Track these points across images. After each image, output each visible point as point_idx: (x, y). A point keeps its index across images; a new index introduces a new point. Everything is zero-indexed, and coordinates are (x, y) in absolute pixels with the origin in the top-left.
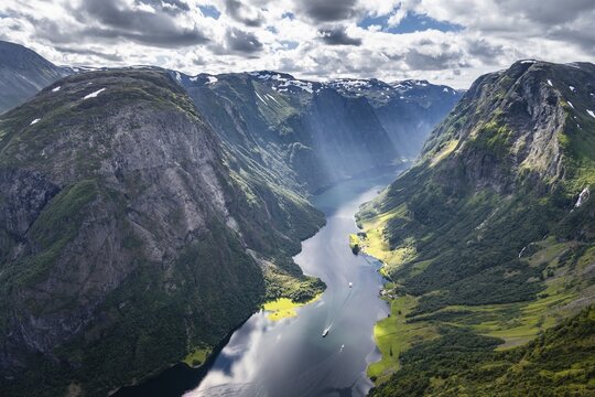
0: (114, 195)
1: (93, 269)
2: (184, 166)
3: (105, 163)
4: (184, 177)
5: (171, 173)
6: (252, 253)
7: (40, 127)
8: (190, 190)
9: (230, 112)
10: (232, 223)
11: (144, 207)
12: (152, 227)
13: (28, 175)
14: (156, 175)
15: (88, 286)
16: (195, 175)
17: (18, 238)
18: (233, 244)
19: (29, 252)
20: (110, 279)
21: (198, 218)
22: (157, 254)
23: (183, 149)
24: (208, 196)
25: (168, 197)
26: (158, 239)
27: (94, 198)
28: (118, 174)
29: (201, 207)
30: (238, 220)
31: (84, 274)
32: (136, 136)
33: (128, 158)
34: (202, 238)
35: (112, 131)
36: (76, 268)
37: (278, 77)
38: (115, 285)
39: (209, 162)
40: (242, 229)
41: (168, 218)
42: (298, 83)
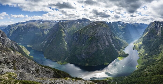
0: (96, 39)
1: (92, 49)
2: (106, 35)
3: (95, 34)
4: (106, 37)
5: (104, 36)
6: (116, 50)
7: (88, 29)
8: (107, 39)
9: (114, 27)
10: (113, 45)
11: (100, 41)
12: (101, 44)
13: (86, 35)
14: (102, 37)
15: (91, 51)
16: (108, 37)
17: (83, 43)
18: (113, 48)
19: (84, 45)
20: (94, 51)
21: (108, 44)
22: (101, 48)
23: (106, 33)
24: (110, 40)
25: (104, 40)
26: (101, 46)
27: (93, 39)
28: (97, 36)
29: (108, 42)
30: (114, 44)
31: (91, 50)
32: (100, 31)
33: (98, 34)
34: (108, 47)
35: (97, 30)
36: (90, 49)
37: (121, 22)
38: (95, 52)
39: (110, 35)
40: (115, 46)
41: (103, 43)
42: (124, 23)
